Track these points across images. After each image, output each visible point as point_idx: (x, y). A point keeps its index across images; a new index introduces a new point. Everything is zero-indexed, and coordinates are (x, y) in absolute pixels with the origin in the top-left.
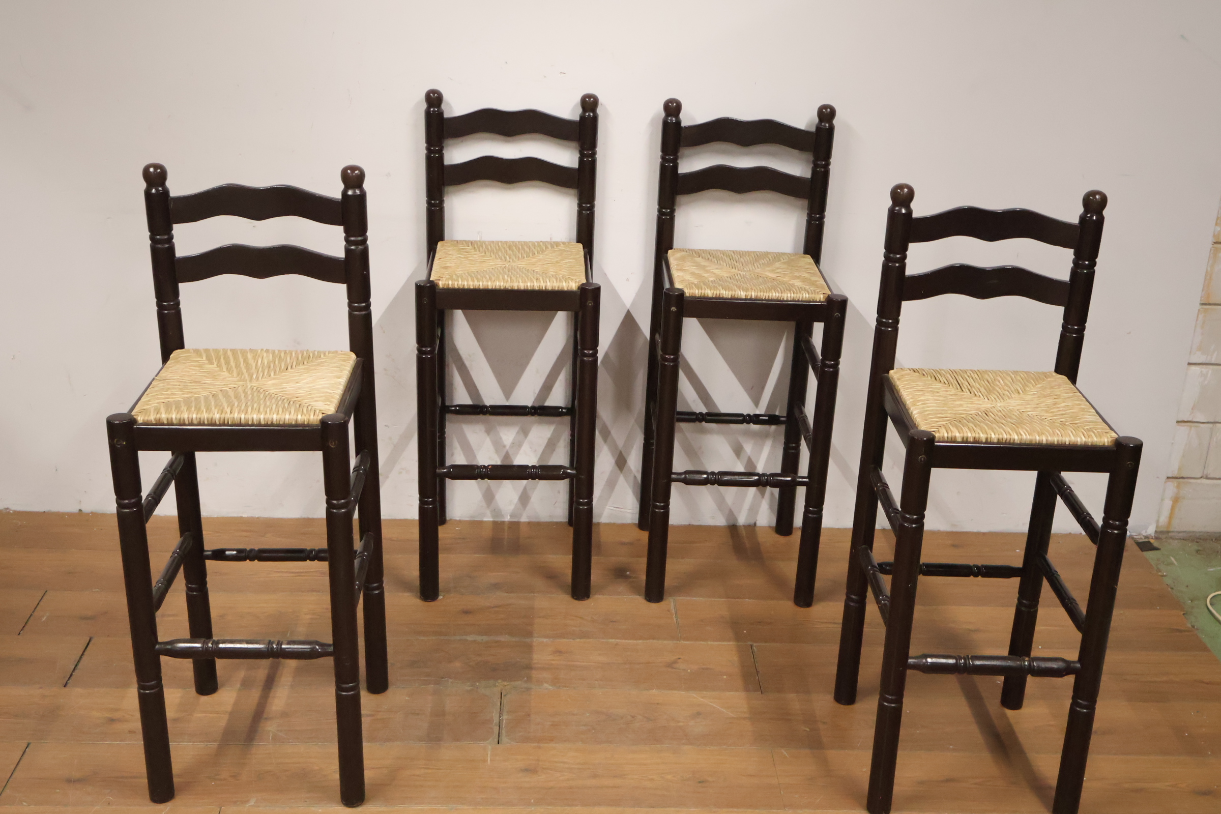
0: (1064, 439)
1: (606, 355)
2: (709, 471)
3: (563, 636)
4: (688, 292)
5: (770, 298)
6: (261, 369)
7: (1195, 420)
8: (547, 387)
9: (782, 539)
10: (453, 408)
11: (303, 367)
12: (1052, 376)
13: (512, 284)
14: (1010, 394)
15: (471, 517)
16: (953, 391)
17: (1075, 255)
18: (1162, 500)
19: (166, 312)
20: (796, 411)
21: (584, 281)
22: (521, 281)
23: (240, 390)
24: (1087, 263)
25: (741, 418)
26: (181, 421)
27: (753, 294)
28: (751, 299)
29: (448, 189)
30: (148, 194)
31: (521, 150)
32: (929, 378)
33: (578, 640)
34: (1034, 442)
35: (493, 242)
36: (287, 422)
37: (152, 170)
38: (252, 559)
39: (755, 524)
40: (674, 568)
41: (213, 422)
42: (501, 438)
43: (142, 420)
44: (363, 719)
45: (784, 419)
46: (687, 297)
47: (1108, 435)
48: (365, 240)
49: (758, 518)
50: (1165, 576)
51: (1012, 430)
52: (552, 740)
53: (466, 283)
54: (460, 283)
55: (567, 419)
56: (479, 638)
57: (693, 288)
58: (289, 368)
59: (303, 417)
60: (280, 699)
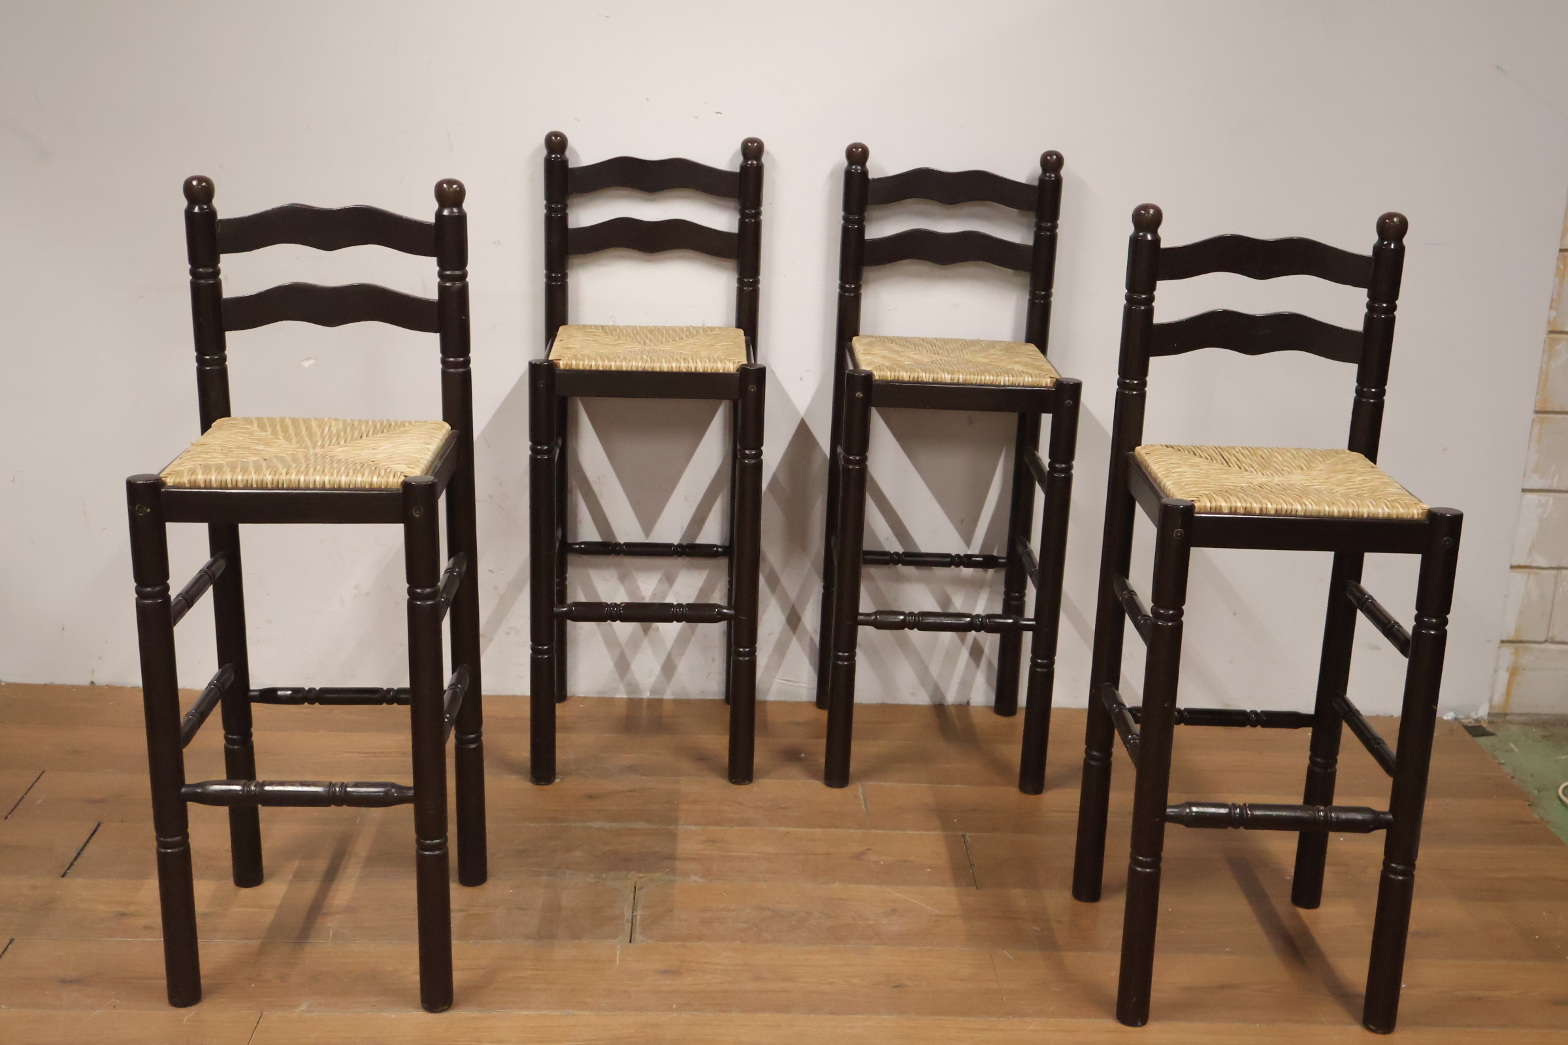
0: (1361, 510)
1: (775, 478)
2: (907, 612)
3: (717, 823)
4: (877, 375)
5: (983, 382)
6: (327, 436)
7: (1534, 564)
8: (698, 520)
9: (1003, 720)
10: (577, 546)
11: (382, 435)
12: (1345, 453)
13: (652, 365)
14: (1291, 470)
15: (599, 693)
16: (1217, 466)
17: (1368, 296)
18: (1496, 671)
19: (208, 368)
20: (1020, 549)
21: (745, 362)
22: (664, 361)
23: (300, 456)
24: (1385, 305)
25: (948, 560)
26: (223, 483)
27: (961, 378)
28: (958, 384)
29: (574, 261)
30: (189, 214)
31: (666, 212)
32: (1187, 453)
33: (736, 828)
34: (1322, 514)
35: (630, 327)
36: (360, 486)
37: (195, 183)
38: (312, 702)
39: (968, 703)
40: (860, 751)
41: (264, 485)
42: (638, 588)
43: (172, 481)
44: (452, 915)
45: (1004, 560)
46: (877, 381)
47: (1418, 506)
48: (465, 275)
49: (972, 696)
50: (1503, 764)
51: (1294, 500)
52: (700, 938)
53: (593, 363)
54: (586, 362)
55: (724, 562)
56: (607, 825)
57: (883, 369)
58: (364, 436)
59: (380, 479)
60: (345, 891)
